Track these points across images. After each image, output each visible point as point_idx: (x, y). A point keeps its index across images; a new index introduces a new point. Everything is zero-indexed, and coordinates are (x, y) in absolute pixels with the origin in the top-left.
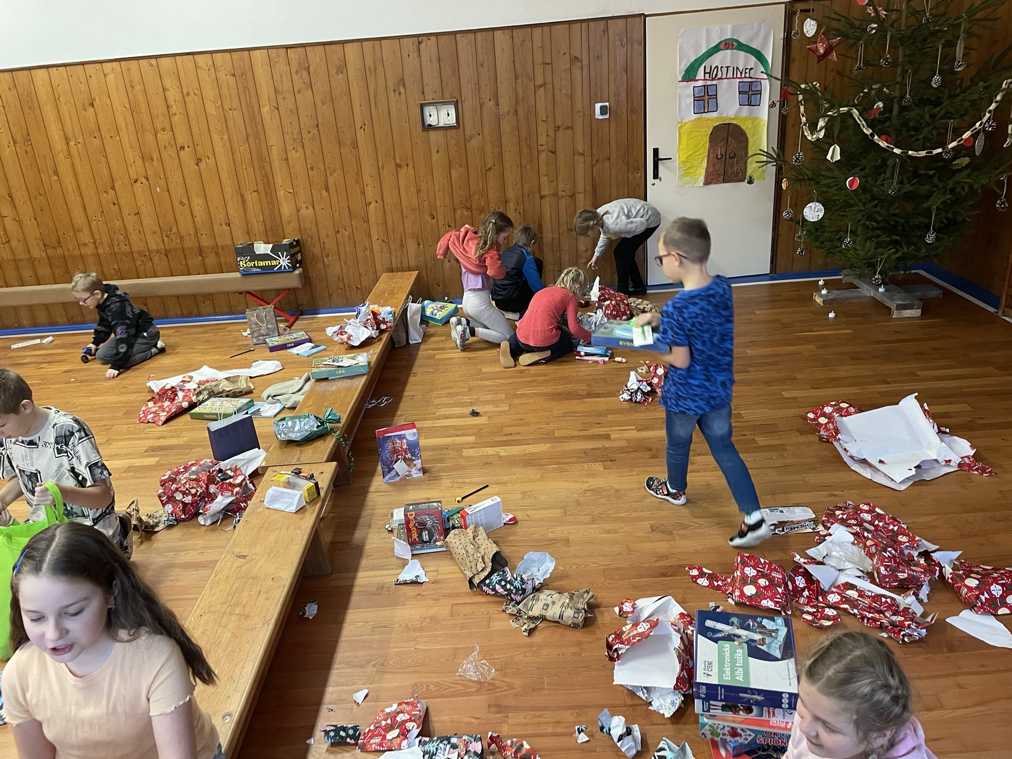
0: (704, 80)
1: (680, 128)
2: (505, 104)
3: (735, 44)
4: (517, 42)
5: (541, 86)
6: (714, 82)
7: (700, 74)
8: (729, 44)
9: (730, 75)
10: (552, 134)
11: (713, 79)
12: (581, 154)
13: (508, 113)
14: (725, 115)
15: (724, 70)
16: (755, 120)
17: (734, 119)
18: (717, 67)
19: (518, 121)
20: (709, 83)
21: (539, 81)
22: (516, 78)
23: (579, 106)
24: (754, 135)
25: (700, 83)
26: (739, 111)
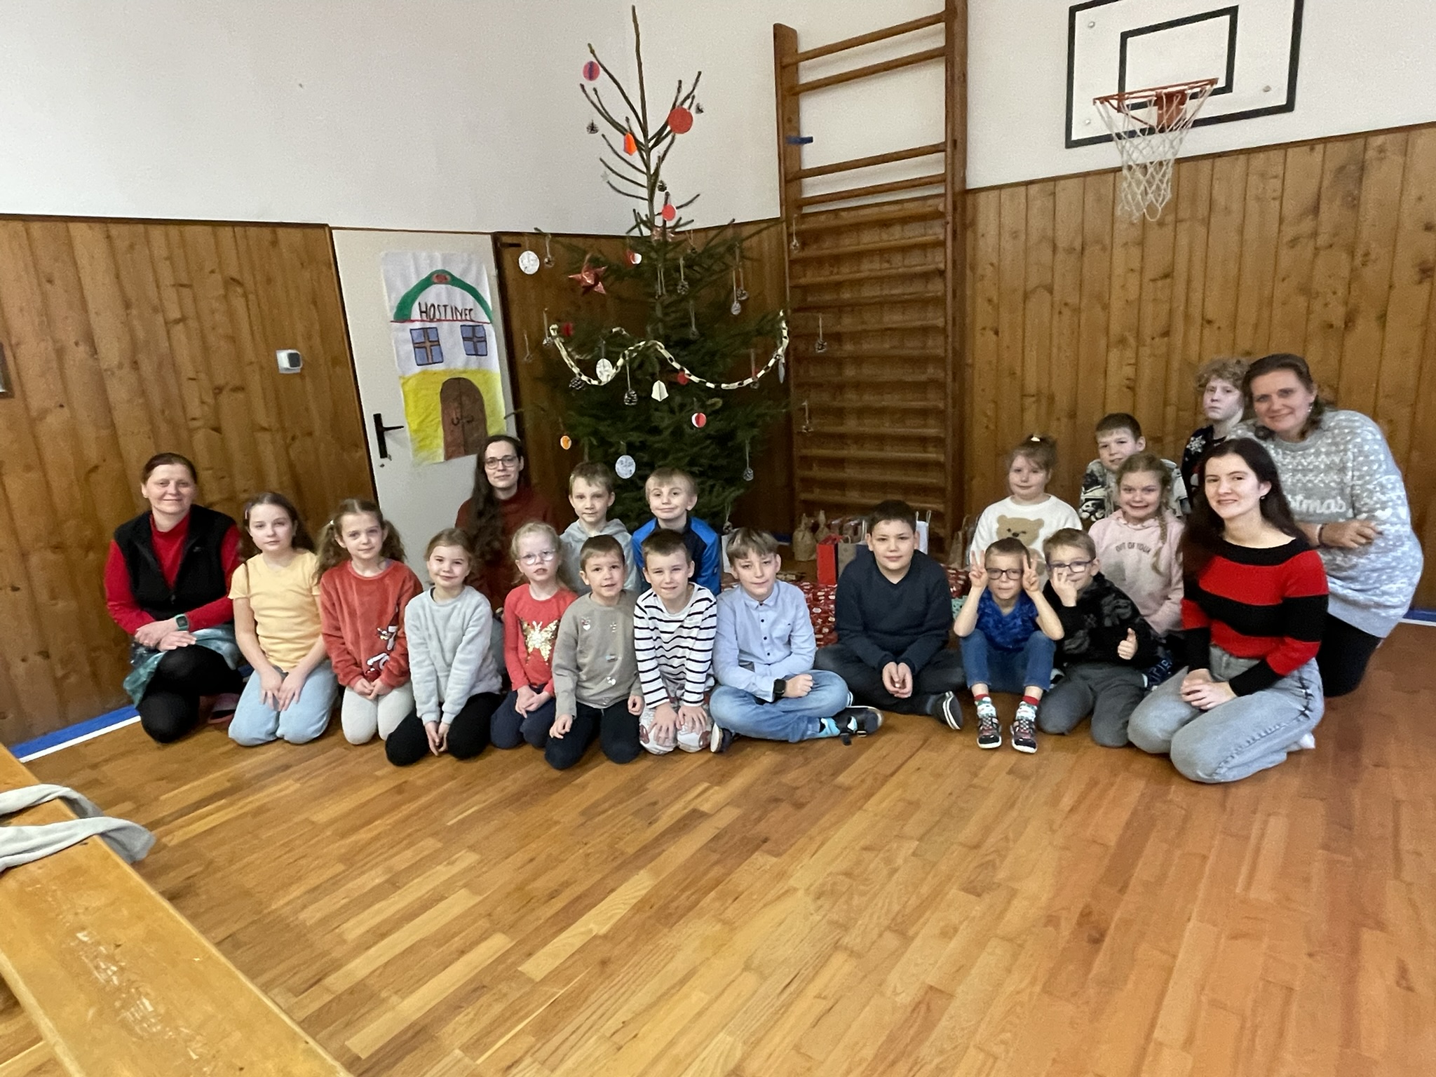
0: (422, 321)
1: (403, 384)
2: (111, 351)
3: (448, 277)
4: (122, 245)
5: (177, 322)
6: (433, 325)
7: (416, 314)
8: (442, 277)
9: (449, 317)
10: (210, 400)
11: (431, 321)
12: (264, 429)
13: (120, 366)
14: (452, 367)
15: (442, 309)
16: (486, 374)
17: (464, 372)
18: (433, 305)
19: (141, 380)
20: (428, 325)
21: (175, 314)
22: (127, 305)
23: (250, 354)
24: (488, 393)
25: (417, 325)
26: (467, 363)
